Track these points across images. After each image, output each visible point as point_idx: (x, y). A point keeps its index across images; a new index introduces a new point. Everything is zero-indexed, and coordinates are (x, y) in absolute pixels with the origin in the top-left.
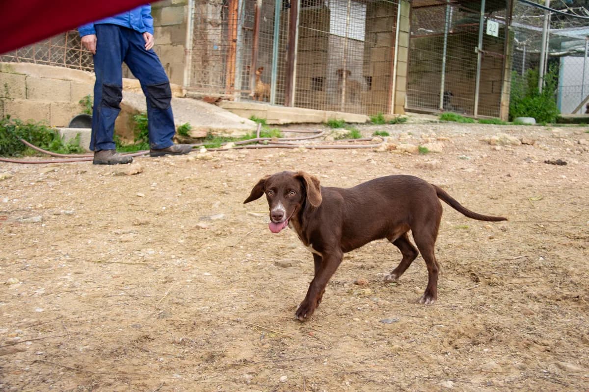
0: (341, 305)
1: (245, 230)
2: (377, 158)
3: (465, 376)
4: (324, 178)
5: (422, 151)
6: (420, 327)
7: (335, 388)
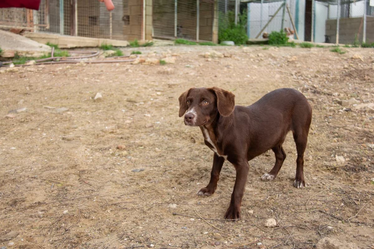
0: (107, 162)
1: (42, 118)
2: (132, 68)
3: (184, 201)
4: (97, 82)
5: (162, 63)
6: (157, 173)
7: (101, 215)
